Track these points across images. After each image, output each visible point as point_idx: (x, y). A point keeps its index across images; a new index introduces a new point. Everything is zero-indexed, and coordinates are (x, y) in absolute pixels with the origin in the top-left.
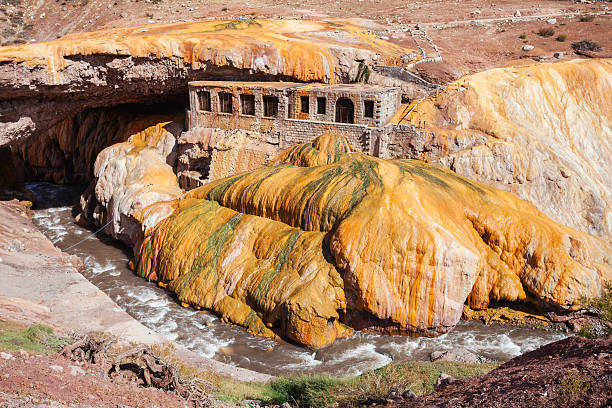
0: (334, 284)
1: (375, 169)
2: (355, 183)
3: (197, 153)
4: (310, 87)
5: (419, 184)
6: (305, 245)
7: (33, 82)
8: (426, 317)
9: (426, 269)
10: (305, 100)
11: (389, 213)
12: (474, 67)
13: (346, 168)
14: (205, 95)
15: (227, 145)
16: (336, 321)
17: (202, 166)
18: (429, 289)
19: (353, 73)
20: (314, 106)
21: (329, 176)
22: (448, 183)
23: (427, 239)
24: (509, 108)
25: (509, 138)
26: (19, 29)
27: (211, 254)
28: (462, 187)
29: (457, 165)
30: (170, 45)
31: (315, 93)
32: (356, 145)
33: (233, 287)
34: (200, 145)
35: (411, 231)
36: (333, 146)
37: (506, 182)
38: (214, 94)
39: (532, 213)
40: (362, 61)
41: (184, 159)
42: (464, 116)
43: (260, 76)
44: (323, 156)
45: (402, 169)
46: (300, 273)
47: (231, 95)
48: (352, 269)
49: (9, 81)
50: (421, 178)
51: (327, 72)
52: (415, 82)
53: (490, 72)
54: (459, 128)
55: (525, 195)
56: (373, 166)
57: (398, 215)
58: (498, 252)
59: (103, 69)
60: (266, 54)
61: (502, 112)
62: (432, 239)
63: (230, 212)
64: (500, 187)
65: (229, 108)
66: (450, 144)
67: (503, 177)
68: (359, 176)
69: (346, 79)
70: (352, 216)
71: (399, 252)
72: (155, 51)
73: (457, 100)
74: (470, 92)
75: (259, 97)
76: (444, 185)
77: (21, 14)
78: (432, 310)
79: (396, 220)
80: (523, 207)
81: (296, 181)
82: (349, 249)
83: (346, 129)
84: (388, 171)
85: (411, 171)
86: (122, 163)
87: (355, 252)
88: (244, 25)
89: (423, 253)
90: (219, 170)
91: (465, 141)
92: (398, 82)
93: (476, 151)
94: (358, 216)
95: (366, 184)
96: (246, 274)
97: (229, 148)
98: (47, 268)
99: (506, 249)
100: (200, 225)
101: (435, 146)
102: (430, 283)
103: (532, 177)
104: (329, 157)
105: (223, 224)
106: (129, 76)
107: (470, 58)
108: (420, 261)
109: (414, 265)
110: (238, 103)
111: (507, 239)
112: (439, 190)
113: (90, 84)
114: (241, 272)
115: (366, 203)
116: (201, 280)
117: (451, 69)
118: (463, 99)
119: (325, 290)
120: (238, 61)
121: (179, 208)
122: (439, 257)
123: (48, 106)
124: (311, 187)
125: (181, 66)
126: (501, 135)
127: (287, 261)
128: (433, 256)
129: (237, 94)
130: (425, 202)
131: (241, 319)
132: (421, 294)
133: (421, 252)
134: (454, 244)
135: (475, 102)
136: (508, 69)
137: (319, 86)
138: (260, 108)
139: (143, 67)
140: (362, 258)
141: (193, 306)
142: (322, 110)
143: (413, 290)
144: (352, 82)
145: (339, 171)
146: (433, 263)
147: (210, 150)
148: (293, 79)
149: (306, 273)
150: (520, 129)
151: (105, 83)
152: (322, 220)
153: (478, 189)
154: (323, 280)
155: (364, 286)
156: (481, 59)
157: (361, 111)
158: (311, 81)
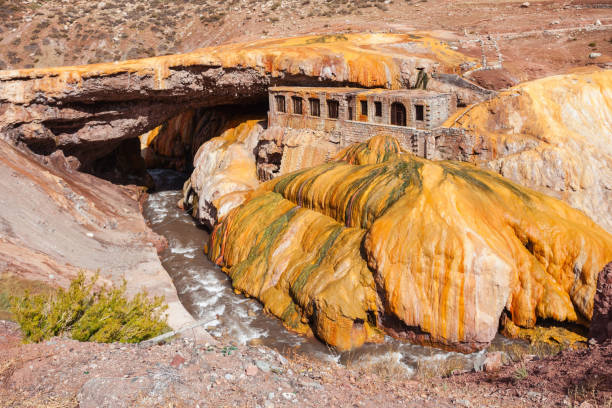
0: (363, 283)
1: (419, 170)
2: (396, 182)
3: (272, 148)
4: (370, 92)
5: (459, 186)
6: (344, 241)
7: (143, 88)
8: (457, 329)
9: (454, 275)
10: (364, 104)
11: (422, 214)
12: (533, 74)
13: (391, 168)
14: (281, 98)
15: (296, 142)
16: (366, 324)
17: (275, 159)
18: (458, 298)
19: (413, 81)
20: (372, 110)
21: (374, 174)
22: (491, 186)
23: (455, 244)
24: (564, 114)
25: (561, 144)
26: (171, 45)
27: (265, 244)
28: (505, 192)
29: (505, 169)
30: (255, 58)
31: (372, 97)
32: (406, 146)
33: (278, 278)
34: (275, 142)
35: (441, 234)
36: (383, 147)
37: (557, 189)
38: (288, 97)
39: (585, 223)
40: (422, 69)
41: (263, 154)
42: (516, 121)
43: (328, 83)
44: (373, 156)
45: (446, 171)
46: (335, 269)
47: (301, 99)
48: (380, 269)
49: (124, 86)
50: (463, 181)
51: (389, 79)
52: (471, 88)
53: (549, 78)
54: (510, 132)
55: (577, 204)
56: (418, 166)
57: (430, 217)
58: (544, 264)
59: (200, 77)
60: (335, 64)
61: (557, 117)
62: (461, 244)
63: (290, 204)
64: (550, 193)
65: (299, 110)
66: (500, 148)
67: (554, 183)
68: (401, 175)
69: (407, 85)
70: (386, 215)
71: (427, 255)
72: (241, 62)
73: (510, 106)
74: (524, 98)
75: (323, 101)
76: (485, 188)
77: (174, 33)
78: (462, 322)
79: (427, 222)
80: (574, 217)
81: (346, 178)
82: (378, 248)
83: (396, 131)
84: (431, 173)
85: (455, 173)
86: (213, 156)
87: (383, 252)
88: (333, 39)
89: (452, 258)
90: (288, 164)
91: (514, 146)
92: (454, 88)
93: (525, 155)
94: (390, 215)
95: (406, 185)
96: (290, 265)
97: (297, 146)
98: (130, 246)
99: (552, 261)
100: (261, 215)
101: (484, 149)
102: (459, 291)
103: (586, 185)
104: (379, 156)
105: (281, 216)
106: (221, 82)
107: (531, 65)
108: (449, 266)
109: (442, 271)
110: (307, 106)
111: (553, 250)
112: (479, 194)
113: (190, 89)
114: (287, 264)
115: (401, 203)
116: (253, 268)
117: (508, 76)
118: (517, 104)
119: (355, 289)
120: (309, 70)
121: (249, 197)
122: (468, 263)
123: (157, 107)
124: (356, 184)
125: (263, 74)
126: (553, 140)
127: (326, 256)
128: (462, 263)
129: (306, 97)
130: (461, 205)
131: (279, 311)
132: (450, 302)
133: (449, 257)
134: (485, 251)
135: (528, 107)
136: (569, 76)
137: (380, 92)
138: (324, 109)
139: (231, 75)
140: (391, 258)
141: (243, 294)
142: (379, 113)
143: (442, 298)
144: (412, 88)
145: (385, 170)
146: (462, 270)
147: (283, 146)
148: (357, 85)
149: (340, 269)
150: (575, 135)
151: (202, 88)
152: (363, 218)
153: (524, 195)
154: (354, 278)
155: (391, 288)
156: (542, 66)
157: (412, 114)
158: (374, 87)
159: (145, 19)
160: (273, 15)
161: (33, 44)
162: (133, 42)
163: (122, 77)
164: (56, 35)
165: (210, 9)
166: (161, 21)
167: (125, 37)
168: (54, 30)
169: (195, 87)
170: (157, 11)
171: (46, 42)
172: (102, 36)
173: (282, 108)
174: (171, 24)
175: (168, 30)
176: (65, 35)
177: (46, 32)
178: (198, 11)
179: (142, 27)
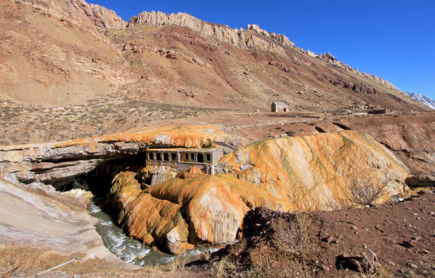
3: (147, 176)
4: (190, 150)
7: (84, 152)
10: (187, 155)
14: (151, 154)
17: (149, 181)
19: (207, 144)
20: (190, 157)
26: (101, 132)
31: (190, 152)
34: (149, 173)
38: (154, 153)
40: (210, 140)
41: (143, 178)
47: (160, 154)
51: (197, 144)
52: (228, 147)
59: (113, 146)
65: (159, 158)
66: (238, 169)
69: (204, 146)
72: (133, 139)
75: (170, 154)
77: (102, 126)
83: (199, 165)
92: (222, 147)
97: (158, 174)
101: (233, 170)
103: (267, 180)
106: (124, 148)
110: (162, 157)
113: (109, 152)
125: (143, 144)
129: (163, 153)
137: (193, 149)
138: (170, 158)
139: (128, 144)
142: (193, 158)
144: (206, 148)
147: (152, 174)
148: (184, 147)
151: (114, 151)
157: (205, 158)
158: (191, 147)
159: (87, 120)
160: (149, 118)
161: (26, 133)
162: (82, 131)
163: (73, 147)
164: (38, 128)
165: (120, 116)
166: (96, 121)
167: (77, 128)
168: (38, 125)
169: (111, 150)
170: (94, 116)
171: (33, 132)
172: (64, 128)
173: (152, 158)
174: (101, 122)
175: (99, 125)
176: (44, 127)
177: (34, 126)
178: (114, 117)
179: (86, 123)
